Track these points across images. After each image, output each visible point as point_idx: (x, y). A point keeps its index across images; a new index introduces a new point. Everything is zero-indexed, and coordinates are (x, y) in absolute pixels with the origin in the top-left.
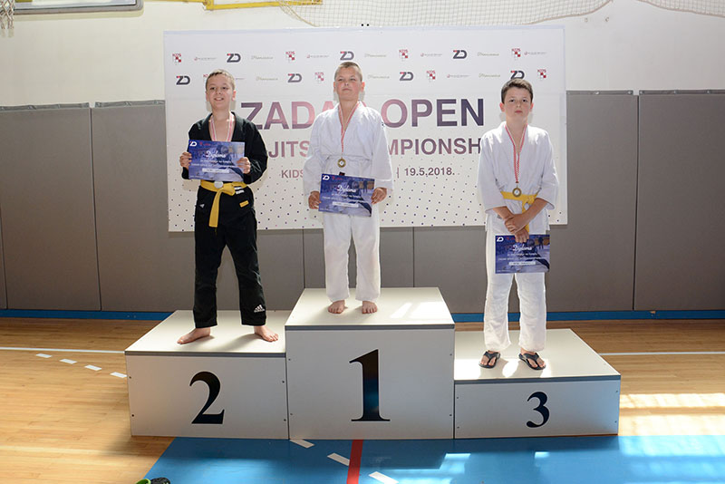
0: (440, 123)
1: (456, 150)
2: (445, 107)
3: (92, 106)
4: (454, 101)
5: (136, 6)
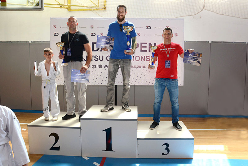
1: (146, 60)
4: (146, 43)
5: (41, 9)
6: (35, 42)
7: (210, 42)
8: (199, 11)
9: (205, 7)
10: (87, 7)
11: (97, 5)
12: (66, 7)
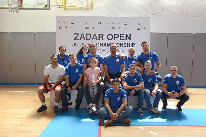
0: (121, 39)
1: (124, 46)
2: (122, 36)
3: (35, 32)
4: (124, 35)
5: (49, 9)
6: (39, 32)
7: (167, 33)
8: (160, 11)
9: (165, 8)
10: (79, 7)
11: (87, 6)
12: (63, 7)
